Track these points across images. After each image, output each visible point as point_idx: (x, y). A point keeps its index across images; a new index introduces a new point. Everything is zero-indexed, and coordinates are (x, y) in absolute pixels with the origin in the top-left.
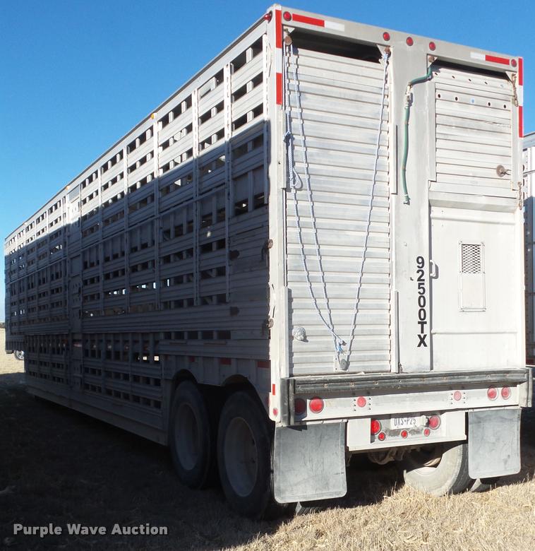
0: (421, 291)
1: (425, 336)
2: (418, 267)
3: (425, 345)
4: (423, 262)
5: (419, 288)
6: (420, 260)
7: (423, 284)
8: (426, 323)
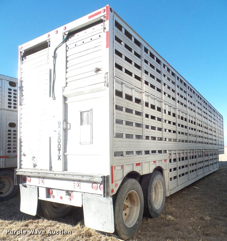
0: (59, 136)
1: (60, 156)
2: (59, 126)
3: (60, 160)
4: (60, 124)
5: (58, 135)
6: (59, 123)
7: (60, 133)
8: (60, 150)
